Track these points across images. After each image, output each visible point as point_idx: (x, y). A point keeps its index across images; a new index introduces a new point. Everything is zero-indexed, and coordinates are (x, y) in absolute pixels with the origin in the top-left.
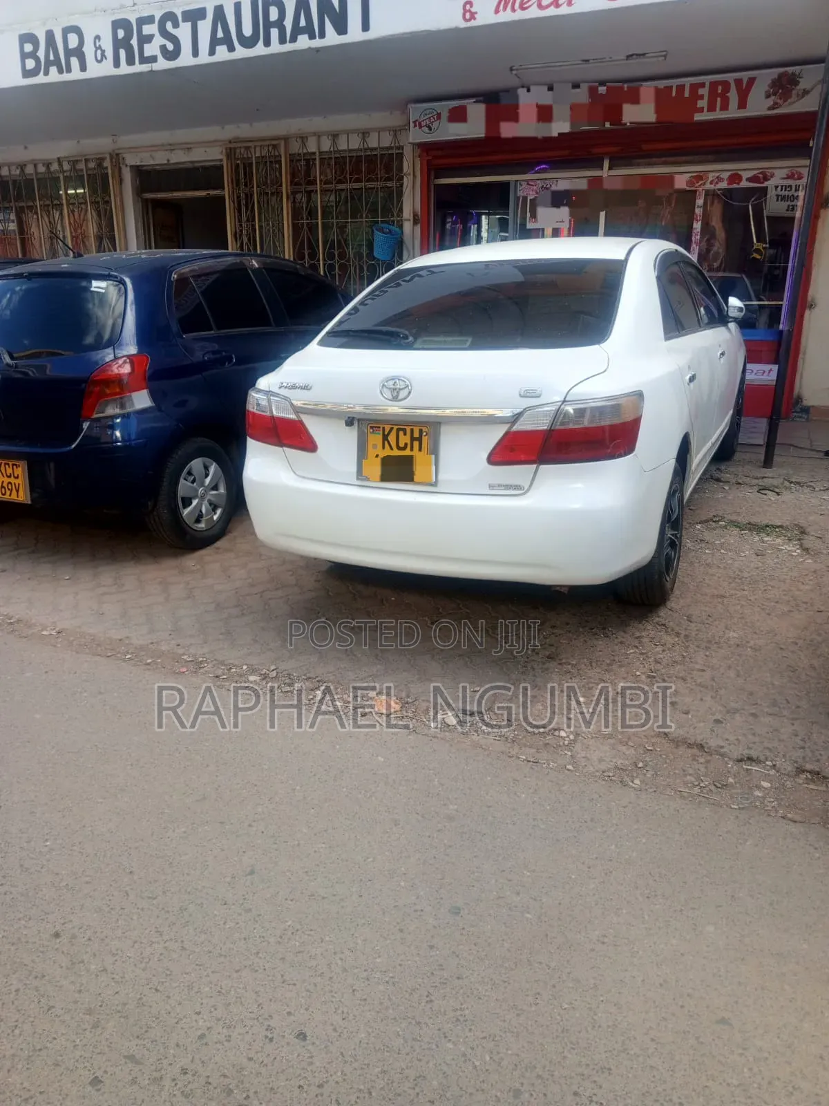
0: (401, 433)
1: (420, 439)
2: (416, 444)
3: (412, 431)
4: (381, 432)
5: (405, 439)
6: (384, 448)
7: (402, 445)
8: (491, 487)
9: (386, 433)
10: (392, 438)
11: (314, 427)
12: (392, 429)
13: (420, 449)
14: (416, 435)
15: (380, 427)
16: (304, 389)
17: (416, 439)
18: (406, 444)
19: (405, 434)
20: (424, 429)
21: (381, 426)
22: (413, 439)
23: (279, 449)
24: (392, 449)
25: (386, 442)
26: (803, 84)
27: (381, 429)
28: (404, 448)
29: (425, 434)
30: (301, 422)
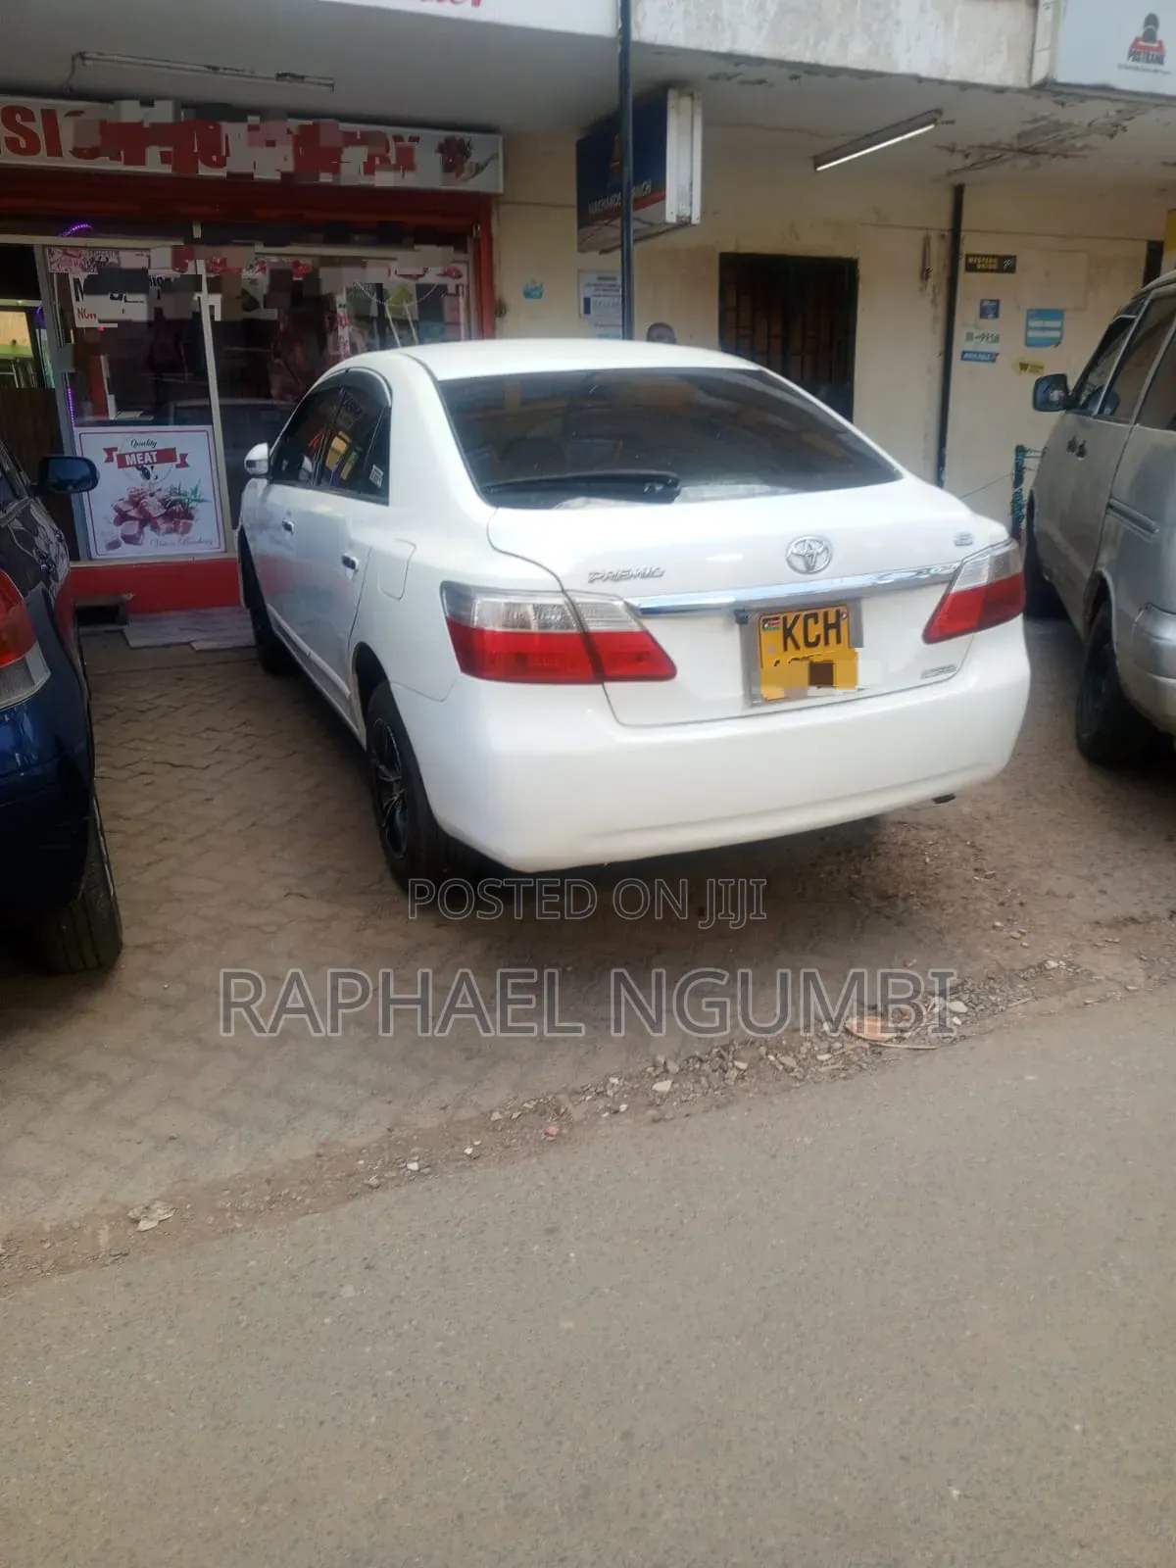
0: (811, 621)
1: (837, 626)
2: (832, 633)
3: (826, 615)
4: (781, 626)
5: (816, 630)
6: (786, 649)
7: (812, 639)
8: (925, 675)
9: (788, 626)
10: (798, 632)
11: (667, 636)
12: (797, 618)
13: (839, 641)
14: (832, 620)
15: (777, 619)
16: (648, 576)
17: (832, 626)
18: (818, 637)
19: (816, 622)
20: (842, 609)
21: (781, 616)
22: (827, 627)
23: (598, 688)
24: (797, 647)
25: (789, 641)
26: (475, 157)
27: (781, 621)
28: (815, 644)
29: (844, 616)
30: (646, 634)
